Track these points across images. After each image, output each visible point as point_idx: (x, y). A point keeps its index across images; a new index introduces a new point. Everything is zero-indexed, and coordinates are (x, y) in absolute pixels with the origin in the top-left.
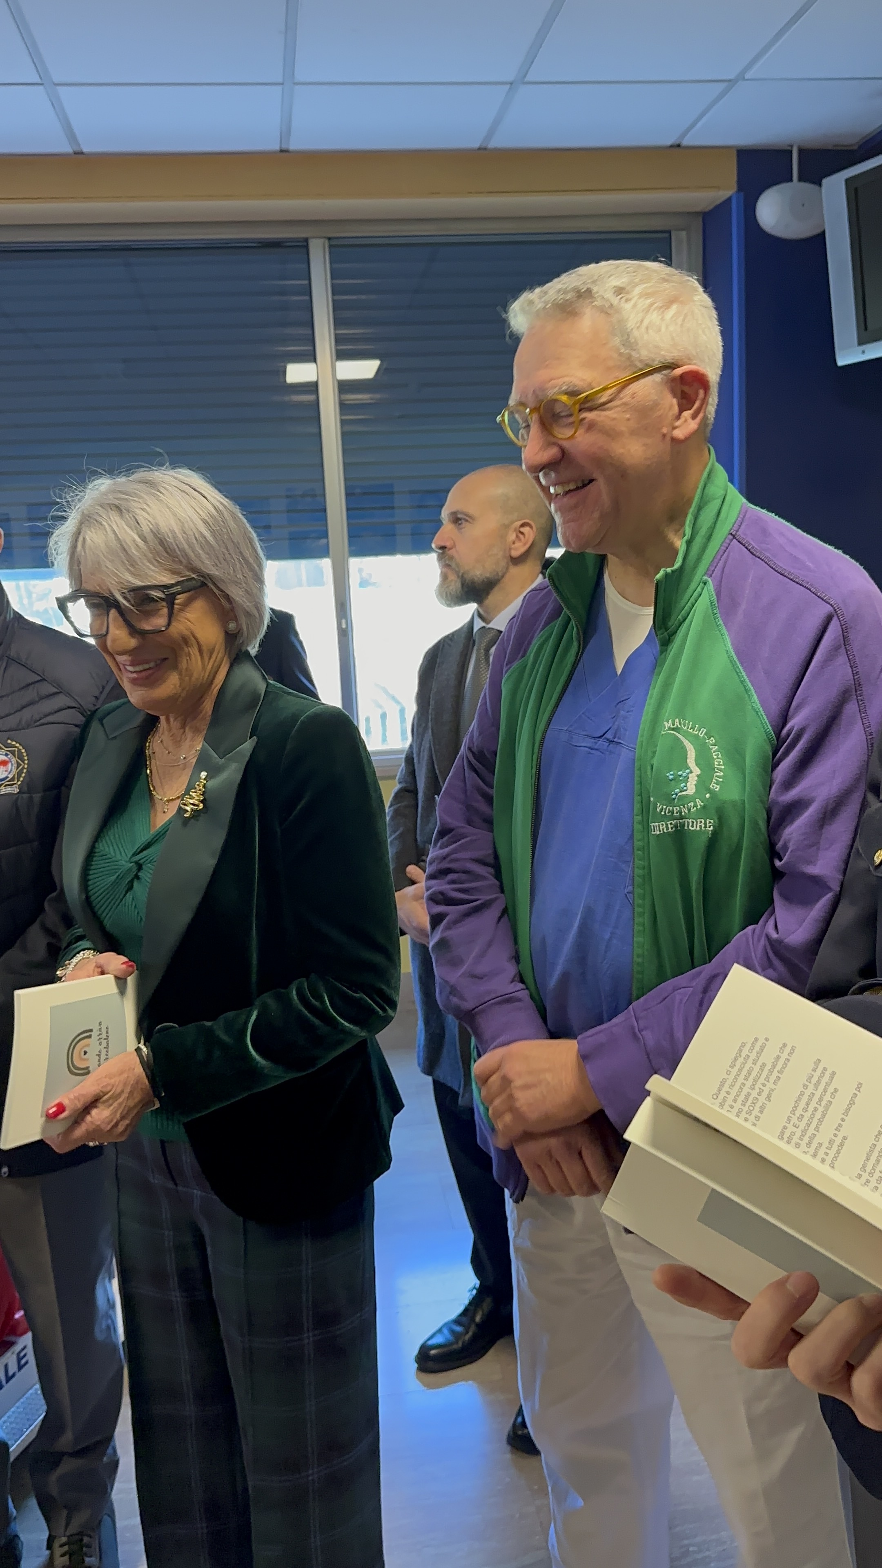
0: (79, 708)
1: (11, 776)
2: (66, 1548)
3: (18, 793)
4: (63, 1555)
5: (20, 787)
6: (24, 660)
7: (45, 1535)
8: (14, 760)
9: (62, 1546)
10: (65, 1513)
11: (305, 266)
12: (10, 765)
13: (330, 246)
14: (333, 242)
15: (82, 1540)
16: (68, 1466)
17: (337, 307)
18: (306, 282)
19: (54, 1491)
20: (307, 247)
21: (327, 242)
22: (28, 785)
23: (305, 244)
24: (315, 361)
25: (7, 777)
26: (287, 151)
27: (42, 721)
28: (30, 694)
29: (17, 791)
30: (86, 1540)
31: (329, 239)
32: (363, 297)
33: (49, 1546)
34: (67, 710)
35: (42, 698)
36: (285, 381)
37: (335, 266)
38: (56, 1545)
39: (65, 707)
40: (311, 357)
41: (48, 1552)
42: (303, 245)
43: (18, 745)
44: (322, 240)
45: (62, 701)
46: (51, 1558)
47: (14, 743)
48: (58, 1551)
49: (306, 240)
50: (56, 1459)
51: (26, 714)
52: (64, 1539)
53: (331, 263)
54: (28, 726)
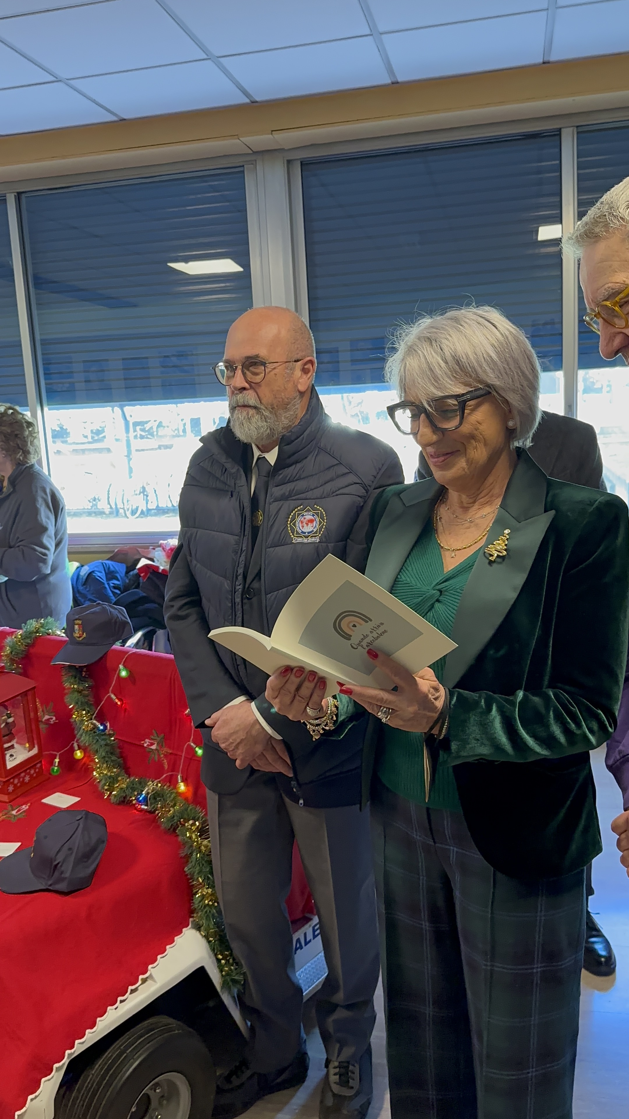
0: (362, 484)
1: (315, 530)
2: (337, 1070)
3: (319, 542)
4: (335, 1074)
5: (320, 538)
6: (329, 450)
7: (324, 1056)
8: (318, 520)
9: (335, 1068)
10: (338, 1046)
11: (557, 150)
12: (315, 522)
13: (578, 133)
14: (580, 129)
15: (348, 1067)
16: (341, 1014)
17: (581, 179)
18: (558, 162)
19: (331, 1030)
20: (560, 135)
21: (575, 129)
22: (325, 537)
23: (558, 133)
24: (561, 223)
25: (313, 531)
26: (548, 62)
27: (338, 492)
28: (331, 474)
29: (318, 540)
30: (351, 1068)
31: (577, 127)
32: (602, 169)
33: (327, 1066)
34: (354, 485)
35: (338, 477)
36: (537, 239)
37: (581, 148)
38: (331, 1066)
39: (353, 483)
40: (558, 219)
41: (326, 1069)
42: (557, 134)
43: (321, 509)
44: (571, 129)
45: (351, 478)
46: (327, 1075)
47: (318, 507)
48: (332, 1071)
49: (560, 130)
50: (334, 1008)
51: (328, 487)
52: (336, 1064)
53: (577, 146)
54: (328, 496)
